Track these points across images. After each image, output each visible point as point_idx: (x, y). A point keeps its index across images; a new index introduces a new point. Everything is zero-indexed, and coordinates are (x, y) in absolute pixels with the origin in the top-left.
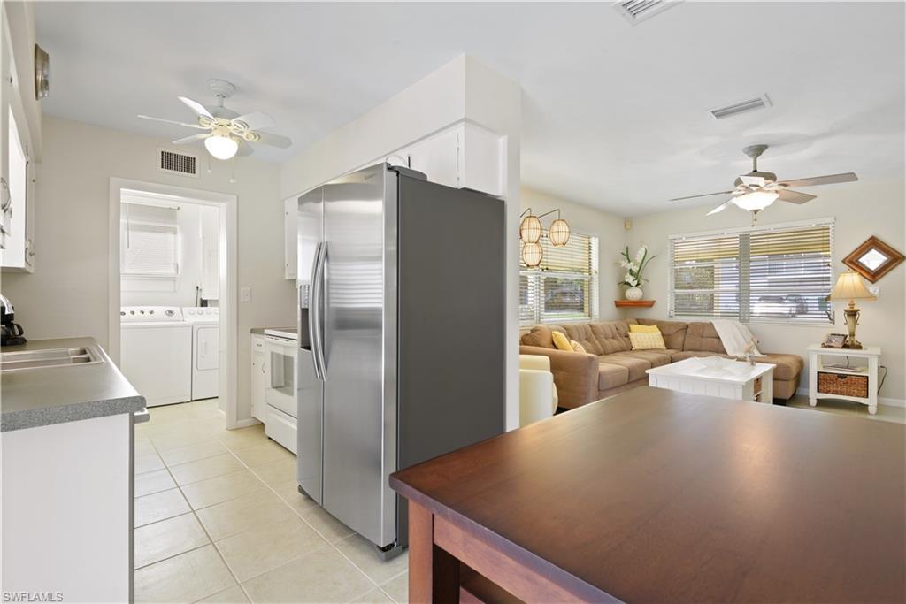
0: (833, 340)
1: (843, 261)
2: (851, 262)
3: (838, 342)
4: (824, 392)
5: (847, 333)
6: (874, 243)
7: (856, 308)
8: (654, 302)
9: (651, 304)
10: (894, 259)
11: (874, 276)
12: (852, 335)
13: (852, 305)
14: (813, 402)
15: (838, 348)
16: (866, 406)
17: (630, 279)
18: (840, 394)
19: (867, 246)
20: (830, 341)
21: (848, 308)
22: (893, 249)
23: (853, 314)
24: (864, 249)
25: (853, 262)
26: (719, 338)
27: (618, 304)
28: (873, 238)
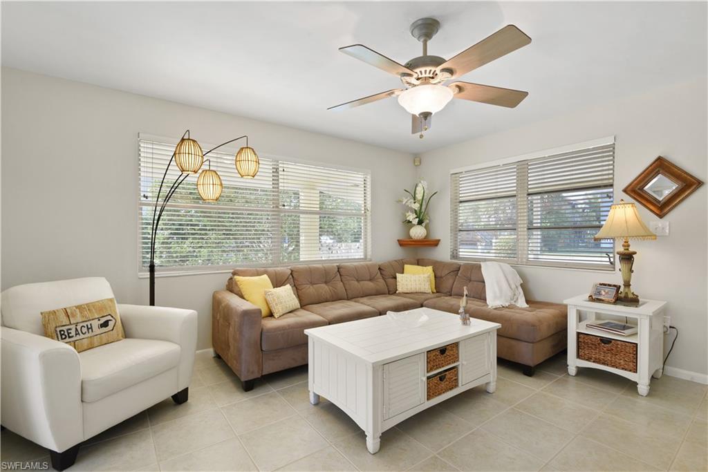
0: (603, 293)
1: (625, 191)
2: (634, 191)
3: (608, 294)
4: (584, 359)
5: (620, 283)
6: (661, 166)
7: (631, 249)
8: (439, 240)
9: (436, 243)
10: (688, 184)
11: (662, 208)
12: (627, 285)
13: (627, 246)
14: (572, 370)
15: (609, 303)
16: (635, 384)
17: (411, 217)
18: (604, 364)
19: (653, 170)
20: (599, 293)
21: (621, 249)
22: (686, 173)
23: (628, 258)
24: (648, 174)
25: (636, 191)
26: (484, 282)
27: (401, 243)
28: (659, 159)
